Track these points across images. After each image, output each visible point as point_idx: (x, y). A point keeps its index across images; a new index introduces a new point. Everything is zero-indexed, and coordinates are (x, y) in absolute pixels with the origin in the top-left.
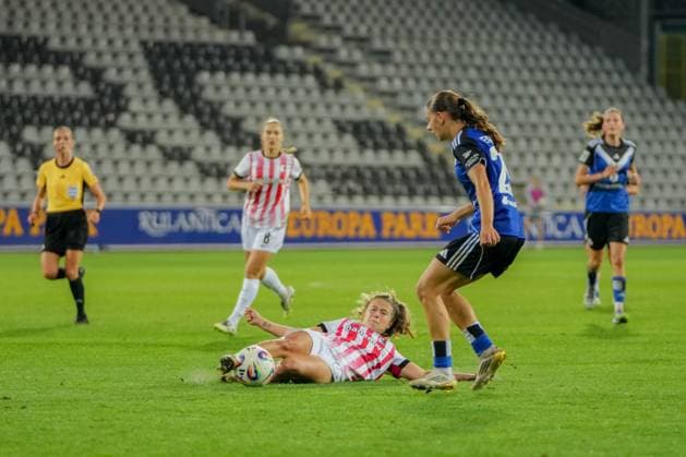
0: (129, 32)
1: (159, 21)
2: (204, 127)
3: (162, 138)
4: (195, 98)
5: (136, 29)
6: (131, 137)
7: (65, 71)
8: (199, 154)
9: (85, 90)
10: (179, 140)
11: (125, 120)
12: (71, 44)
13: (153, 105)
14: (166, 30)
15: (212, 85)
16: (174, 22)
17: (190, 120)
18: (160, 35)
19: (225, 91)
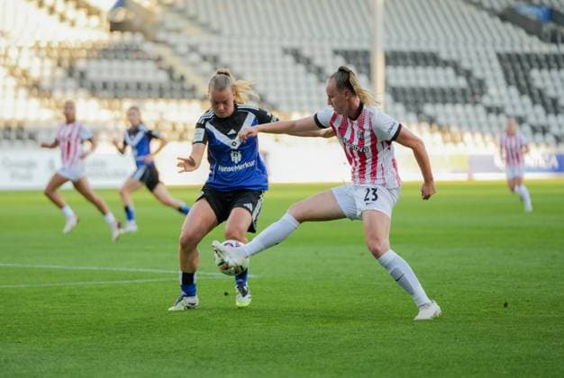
0: (489, 48)
1: (508, 40)
2: (534, 103)
3: (509, 110)
4: (529, 86)
5: (494, 45)
6: (489, 110)
7: (450, 71)
8: (532, 120)
9: (462, 82)
10: (520, 112)
11: (486, 100)
12: (454, 56)
13: (503, 90)
14: (512, 46)
15: (539, 78)
16: (516, 39)
17: (526, 100)
18: (508, 49)
19: (548, 83)
